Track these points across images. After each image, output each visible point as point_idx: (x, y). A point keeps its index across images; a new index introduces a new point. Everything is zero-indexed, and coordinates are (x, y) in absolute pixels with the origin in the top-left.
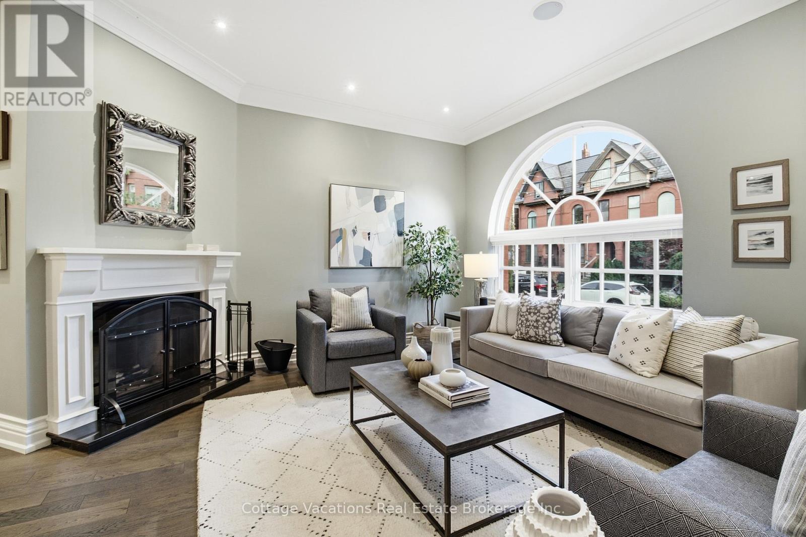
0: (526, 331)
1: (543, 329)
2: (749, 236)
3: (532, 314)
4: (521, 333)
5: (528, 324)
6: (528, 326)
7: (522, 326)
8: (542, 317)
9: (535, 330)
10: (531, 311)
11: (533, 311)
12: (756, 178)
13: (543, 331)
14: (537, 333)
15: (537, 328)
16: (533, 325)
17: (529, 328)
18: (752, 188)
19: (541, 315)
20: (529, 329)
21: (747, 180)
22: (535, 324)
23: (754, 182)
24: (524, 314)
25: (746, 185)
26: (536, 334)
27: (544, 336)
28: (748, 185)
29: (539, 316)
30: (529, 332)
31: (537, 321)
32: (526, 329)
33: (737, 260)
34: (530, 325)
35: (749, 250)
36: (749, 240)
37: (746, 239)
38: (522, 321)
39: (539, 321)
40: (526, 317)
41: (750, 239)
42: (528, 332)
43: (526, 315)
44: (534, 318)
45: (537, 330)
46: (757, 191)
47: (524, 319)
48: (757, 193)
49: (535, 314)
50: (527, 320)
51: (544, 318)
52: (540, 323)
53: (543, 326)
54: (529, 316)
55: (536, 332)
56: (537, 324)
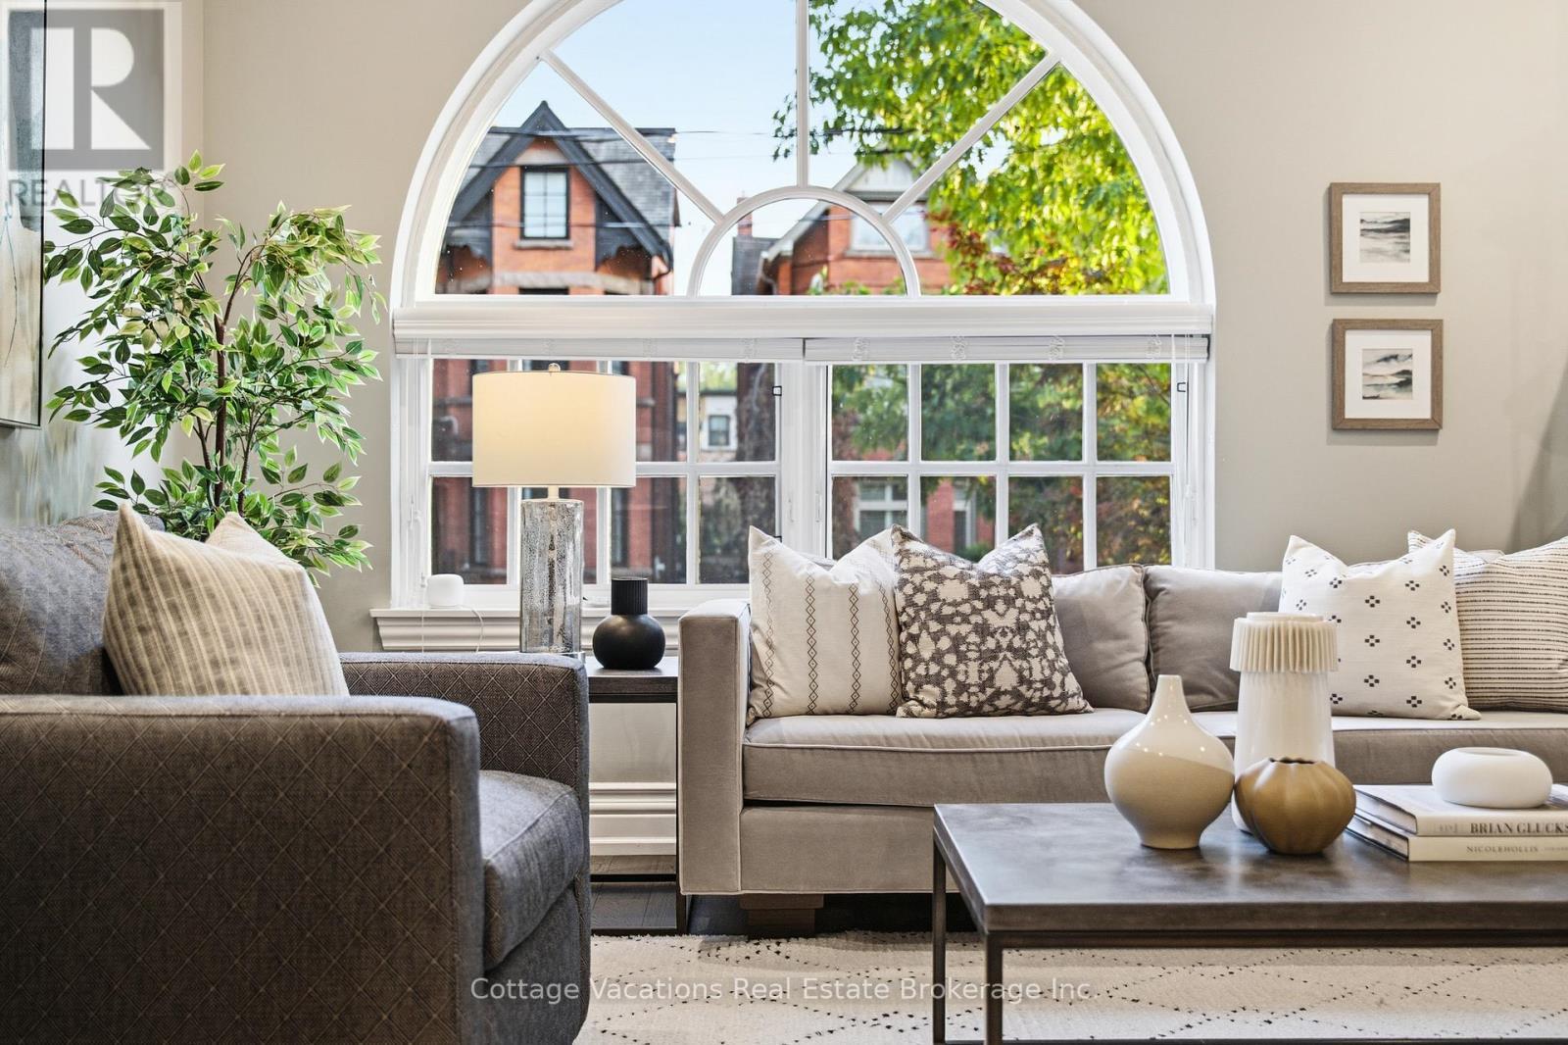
0: (985, 676)
1: (1042, 654)
2: (1366, 365)
3: (1000, 606)
4: (962, 687)
5: (991, 643)
6: (993, 655)
7: (962, 658)
8: (1033, 613)
9: (1017, 663)
10: (994, 592)
11: (1002, 592)
12: (1380, 217)
13: (1045, 662)
14: (1026, 673)
15: (1022, 654)
16: (1010, 648)
17: (995, 658)
18: (1371, 243)
19: (1030, 606)
20: (994, 665)
21: (1362, 221)
22: (1017, 643)
23: (1375, 227)
24: (966, 608)
25: (1359, 233)
26: (1022, 680)
27: (1047, 683)
28: (1364, 232)
29: (1022, 610)
30: (997, 676)
31: (1022, 628)
32: (985, 667)
33: (1340, 424)
34: (999, 647)
35: (1364, 398)
36: (1364, 374)
37: (1360, 371)
38: (957, 640)
39: (1029, 627)
40: (974, 619)
41: (1367, 371)
42: (992, 678)
43: (975, 611)
44: (1010, 619)
45: (1025, 665)
46: (1379, 252)
47: (965, 629)
48: (1381, 257)
49: (1009, 602)
50: (983, 630)
51: (1038, 615)
52: (1031, 636)
53: (1040, 644)
54: (988, 614)
55: (1020, 672)
56: (1023, 638)
